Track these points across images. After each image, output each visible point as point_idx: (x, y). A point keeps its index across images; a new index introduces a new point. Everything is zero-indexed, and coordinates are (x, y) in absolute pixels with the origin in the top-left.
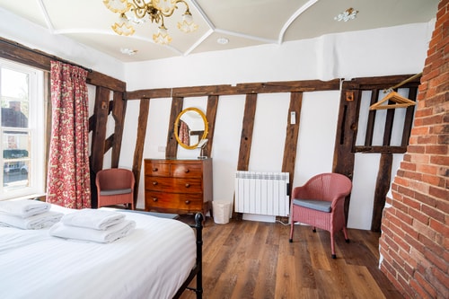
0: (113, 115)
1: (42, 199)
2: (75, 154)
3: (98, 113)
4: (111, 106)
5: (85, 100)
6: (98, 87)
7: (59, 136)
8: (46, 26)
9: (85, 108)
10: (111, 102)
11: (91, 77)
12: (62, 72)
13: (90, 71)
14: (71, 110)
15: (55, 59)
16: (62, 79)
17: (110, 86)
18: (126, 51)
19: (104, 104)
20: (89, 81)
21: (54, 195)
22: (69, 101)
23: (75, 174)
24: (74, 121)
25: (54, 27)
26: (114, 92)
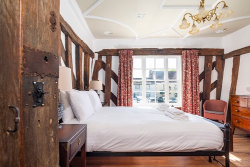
0: (216, 69)
1: (180, 109)
2: (192, 91)
3: (206, 70)
4: (214, 65)
5: (197, 64)
6: (205, 56)
7: (186, 82)
8: (179, 37)
9: (197, 68)
10: (214, 62)
11: (200, 52)
12: (186, 54)
13: (200, 49)
14: (190, 70)
15: (184, 49)
16: (186, 57)
17: (212, 54)
18: (219, 31)
19: (209, 64)
20: (200, 54)
21: (184, 107)
22: (189, 66)
23: (192, 100)
24: (192, 75)
25: (182, 36)
26: (216, 56)
